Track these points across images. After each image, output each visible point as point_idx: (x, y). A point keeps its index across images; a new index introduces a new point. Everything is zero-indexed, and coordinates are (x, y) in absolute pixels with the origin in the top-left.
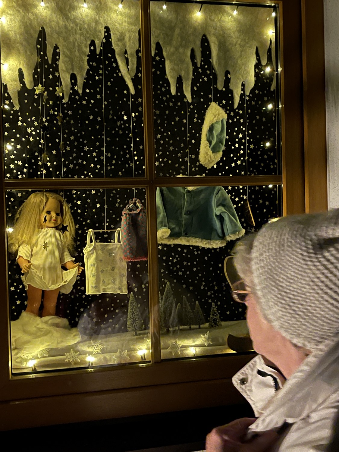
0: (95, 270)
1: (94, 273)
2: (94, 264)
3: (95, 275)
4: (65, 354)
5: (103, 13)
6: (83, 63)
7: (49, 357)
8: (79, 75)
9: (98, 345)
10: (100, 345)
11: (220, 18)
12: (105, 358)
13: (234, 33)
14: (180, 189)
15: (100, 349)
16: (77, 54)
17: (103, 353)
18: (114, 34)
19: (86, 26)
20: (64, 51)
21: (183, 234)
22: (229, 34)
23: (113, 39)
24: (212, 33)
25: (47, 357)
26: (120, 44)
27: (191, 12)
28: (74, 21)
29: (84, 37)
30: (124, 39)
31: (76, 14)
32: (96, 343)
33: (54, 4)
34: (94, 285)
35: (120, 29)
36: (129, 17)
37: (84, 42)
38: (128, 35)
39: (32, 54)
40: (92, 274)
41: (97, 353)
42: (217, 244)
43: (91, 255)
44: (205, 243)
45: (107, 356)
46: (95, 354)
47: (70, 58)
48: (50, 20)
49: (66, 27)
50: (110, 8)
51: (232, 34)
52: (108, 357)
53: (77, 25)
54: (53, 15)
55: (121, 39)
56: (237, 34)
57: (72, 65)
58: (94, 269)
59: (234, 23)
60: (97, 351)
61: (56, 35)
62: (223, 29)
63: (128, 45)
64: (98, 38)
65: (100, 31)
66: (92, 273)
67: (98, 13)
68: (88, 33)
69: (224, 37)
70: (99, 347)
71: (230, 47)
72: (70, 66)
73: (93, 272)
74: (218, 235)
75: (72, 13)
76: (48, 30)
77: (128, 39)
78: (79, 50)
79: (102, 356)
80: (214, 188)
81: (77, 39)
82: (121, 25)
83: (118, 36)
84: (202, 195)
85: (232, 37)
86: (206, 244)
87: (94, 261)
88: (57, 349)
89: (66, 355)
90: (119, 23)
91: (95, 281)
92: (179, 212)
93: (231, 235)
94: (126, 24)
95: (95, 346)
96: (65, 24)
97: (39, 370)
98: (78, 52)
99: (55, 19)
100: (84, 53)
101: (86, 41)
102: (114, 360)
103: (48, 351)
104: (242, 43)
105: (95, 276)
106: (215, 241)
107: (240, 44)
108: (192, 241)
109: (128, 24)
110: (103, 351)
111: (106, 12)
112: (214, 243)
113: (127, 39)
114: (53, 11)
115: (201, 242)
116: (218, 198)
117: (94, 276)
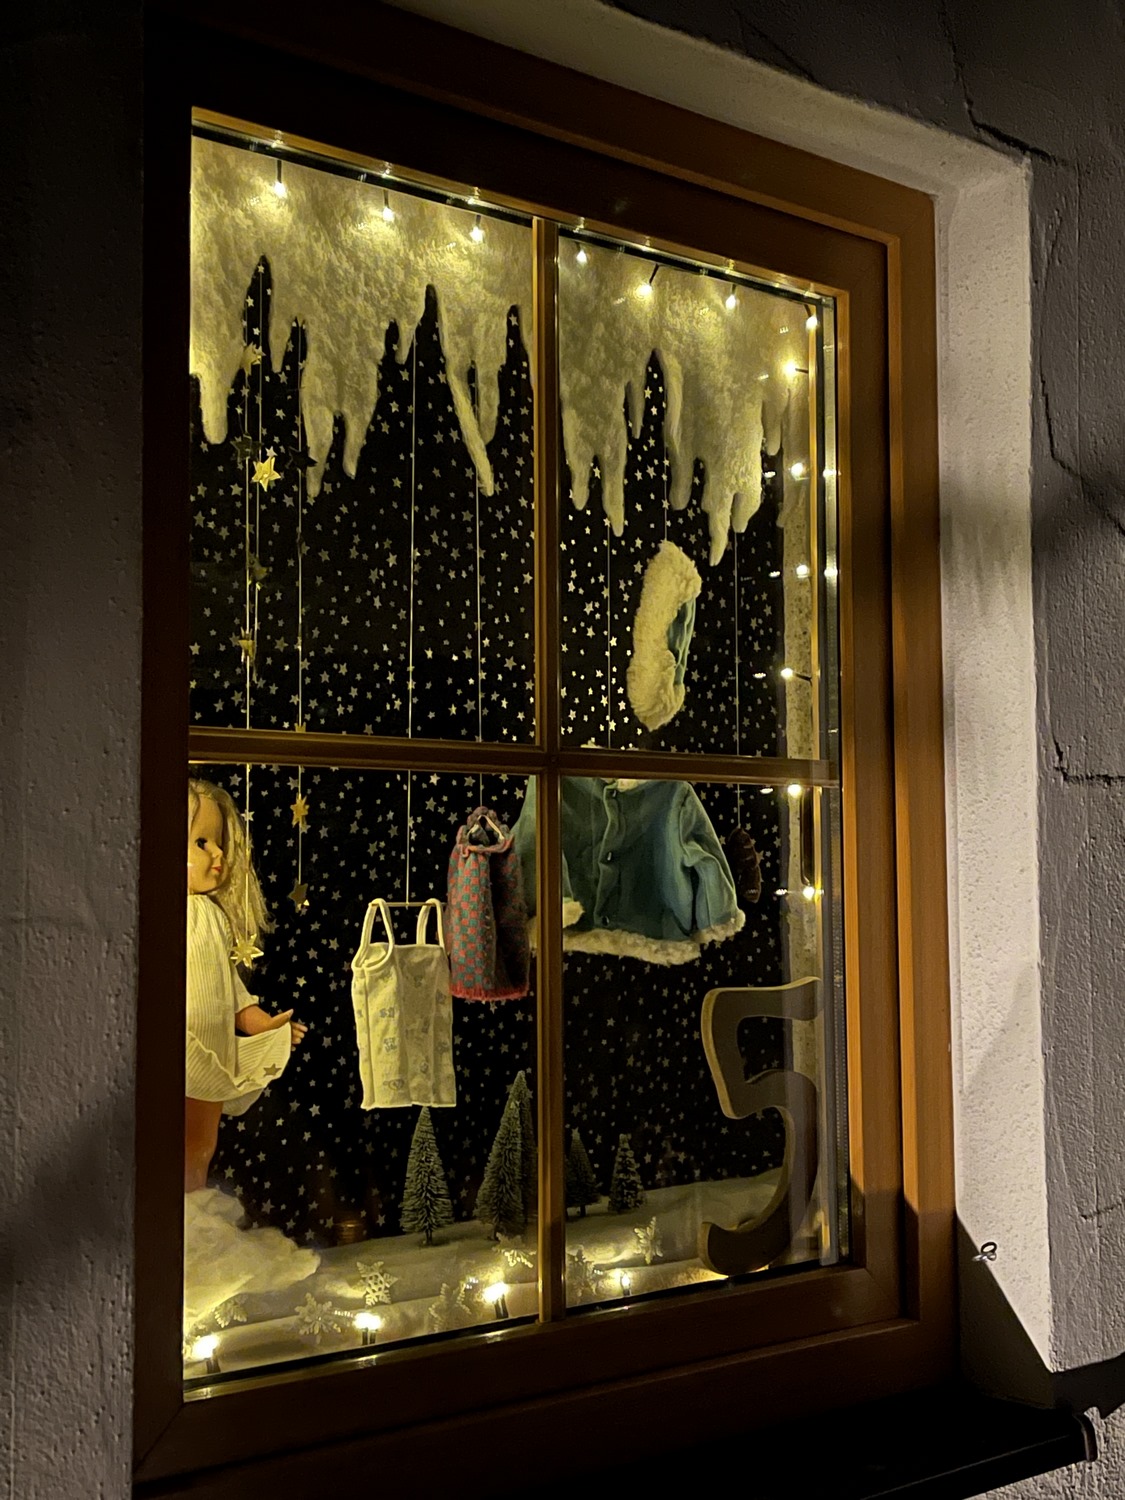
0: (396, 1029)
1: (394, 1039)
2: (391, 1009)
3: (396, 1043)
4: (297, 1309)
5: (426, 245)
6: (367, 383)
7: (247, 1323)
8: (355, 419)
9: (377, 1277)
10: (382, 1275)
11: (690, 309)
12: (404, 1316)
13: (719, 356)
14: (590, 783)
15: (386, 1288)
16: (353, 352)
17: (393, 1302)
18: (448, 310)
19: (380, 274)
20: (321, 341)
21: (597, 920)
22: (708, 358)
23: (446, 324)
24: (673, 348)
25: (242, 1324)
26: (463, 343)
27: (631, 283)
28: (352, 256)
29: (373, 305)
30: (470, 328)
31: (359, 234)
32: (372, 1270)
33: (307, 195)
34: (394, 1077)
35: (466, 300)
36: (489, 267)
37: (374, 321)
38: (482, 319)
39: (233, 336)
40: (385, 1042)
41: (379, 1303)
42: (683, 952)
43: (381, 982)
44: (654, 947)
45: (410, 1309)
46: (373, 1306)
47: (335, 363)
48: (290, 238)
49: (331, 270)
50: (445, 235)
51: (715, 359)
52: (411, 1313)
53: (357, 268)
54: (301, 225)
55: (465, 329)
56: (725, 361)
57: (340, 385)
58: (393, 1025)
59: (722, 330)
60: (378, 1297)
61: (304, 287)
62: (695, 342)
63: (480, 349)
64: (408, 316)
65: (414, 298)
66: (387, 1037)
67: (412, 244)
68: (383, 295)
69: (696, 363)
70: (381, 1282)
71: (709, 393)
72: (334, 391)
73: (391, 1034)
74: (681, 928)
75: (351, 229)
76: (279, 271)
77: (483, 333)
78: (359, 344)
79: (394, 1311)
80: (673, 787)
81: (358, 309)
82: (466, 286)
83: (459, 319)
84: (645, 809)
85: (713, 367)
86: (656, 952)
87: (393, 999)
88: (267, 1297)
89: (297, 1314)
90: (462, 282)
91: (398, 1063)
92: (585, 853)
93: (718, 928)
94: (478, 287)
95: (371, 1278)
96: (329, 261)
97: (227, 1368)
98: (358, 350)
99: (303, 239)
100: (370, 353)
101: (379, 321)
102: (432, 1320)
103: (242, 1305)
104: (735, 386)
105: (398, 1049)
106: (678, 944)
107: (729, 390)
108: (626, 942)
109: (484, 287)
110: (395, 1296)
111: (433, 243)
112: (675, 948)
113: (479, 331)
114: (301, 216)
115: (645, 945)
116: (687, 816)
117: (393, 1047)
